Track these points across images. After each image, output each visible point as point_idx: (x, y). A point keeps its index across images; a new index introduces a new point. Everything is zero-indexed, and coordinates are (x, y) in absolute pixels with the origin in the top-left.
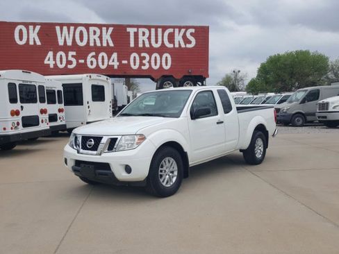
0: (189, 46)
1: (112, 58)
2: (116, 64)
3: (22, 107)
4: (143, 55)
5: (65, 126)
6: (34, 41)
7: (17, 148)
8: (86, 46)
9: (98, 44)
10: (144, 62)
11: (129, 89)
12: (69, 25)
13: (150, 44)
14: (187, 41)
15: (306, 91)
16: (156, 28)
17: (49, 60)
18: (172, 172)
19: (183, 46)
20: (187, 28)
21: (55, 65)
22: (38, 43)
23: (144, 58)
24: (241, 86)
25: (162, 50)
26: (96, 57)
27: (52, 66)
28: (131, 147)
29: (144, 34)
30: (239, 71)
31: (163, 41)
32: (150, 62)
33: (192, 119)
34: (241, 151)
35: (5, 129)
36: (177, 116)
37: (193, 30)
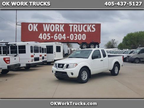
0: (93, 31)
1: (63, 36)
2: (65, 38)
3: (34, 54)
4: (75, 34)
5: (46, 61)
6: (35, 30)
7: (31, 68)
8: (54, 31)
9: (59, 31)
10: (75, 37)
11: (68, 47)
12: (48, 24)
13: (78, 30)
14: (92, 29)
15: (140, 49)
16: (80, 24)
17: (40, 37)
18: (86, 76)
19: (90, 31)
20: (92, 24)
21: (43, 38)
22: (37, 30)
23: (75, 36)
24: (115, 46)
25: (82, 33)
26: (57, 35)
27: (41, 39)
28: (73, 67)
29: (75, 27)
30: (115, 40)
31: (83, 29)
32: (77, 37)
33: (92, 59)
34: (110, 70)
35: (29, 62)
36: (87, 58)
37: (94, 25)
